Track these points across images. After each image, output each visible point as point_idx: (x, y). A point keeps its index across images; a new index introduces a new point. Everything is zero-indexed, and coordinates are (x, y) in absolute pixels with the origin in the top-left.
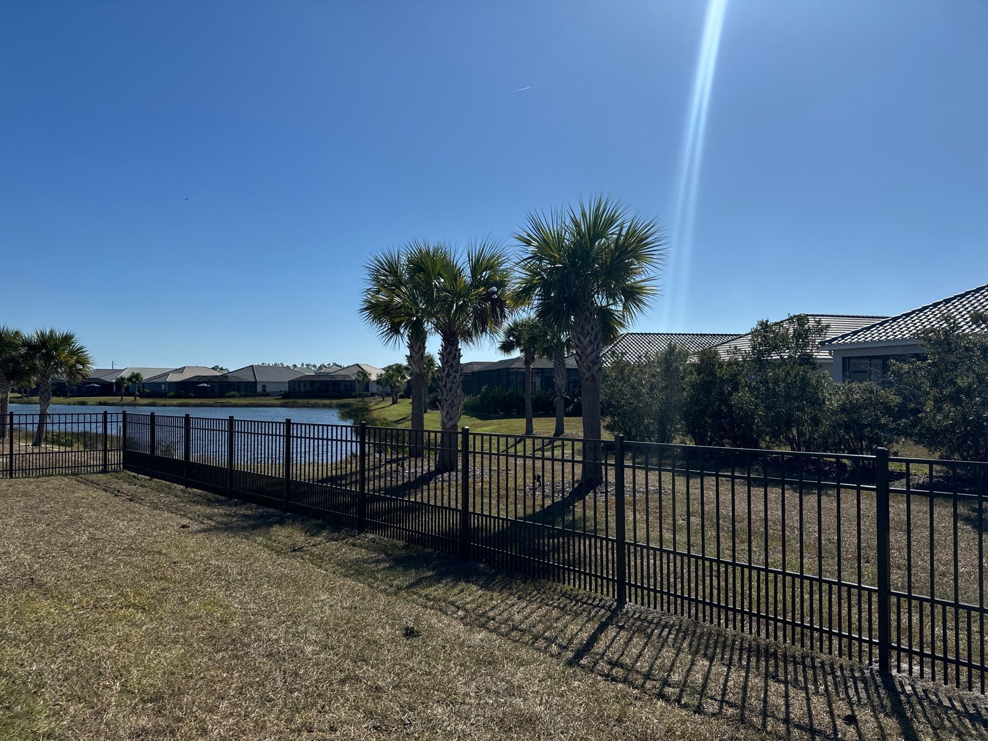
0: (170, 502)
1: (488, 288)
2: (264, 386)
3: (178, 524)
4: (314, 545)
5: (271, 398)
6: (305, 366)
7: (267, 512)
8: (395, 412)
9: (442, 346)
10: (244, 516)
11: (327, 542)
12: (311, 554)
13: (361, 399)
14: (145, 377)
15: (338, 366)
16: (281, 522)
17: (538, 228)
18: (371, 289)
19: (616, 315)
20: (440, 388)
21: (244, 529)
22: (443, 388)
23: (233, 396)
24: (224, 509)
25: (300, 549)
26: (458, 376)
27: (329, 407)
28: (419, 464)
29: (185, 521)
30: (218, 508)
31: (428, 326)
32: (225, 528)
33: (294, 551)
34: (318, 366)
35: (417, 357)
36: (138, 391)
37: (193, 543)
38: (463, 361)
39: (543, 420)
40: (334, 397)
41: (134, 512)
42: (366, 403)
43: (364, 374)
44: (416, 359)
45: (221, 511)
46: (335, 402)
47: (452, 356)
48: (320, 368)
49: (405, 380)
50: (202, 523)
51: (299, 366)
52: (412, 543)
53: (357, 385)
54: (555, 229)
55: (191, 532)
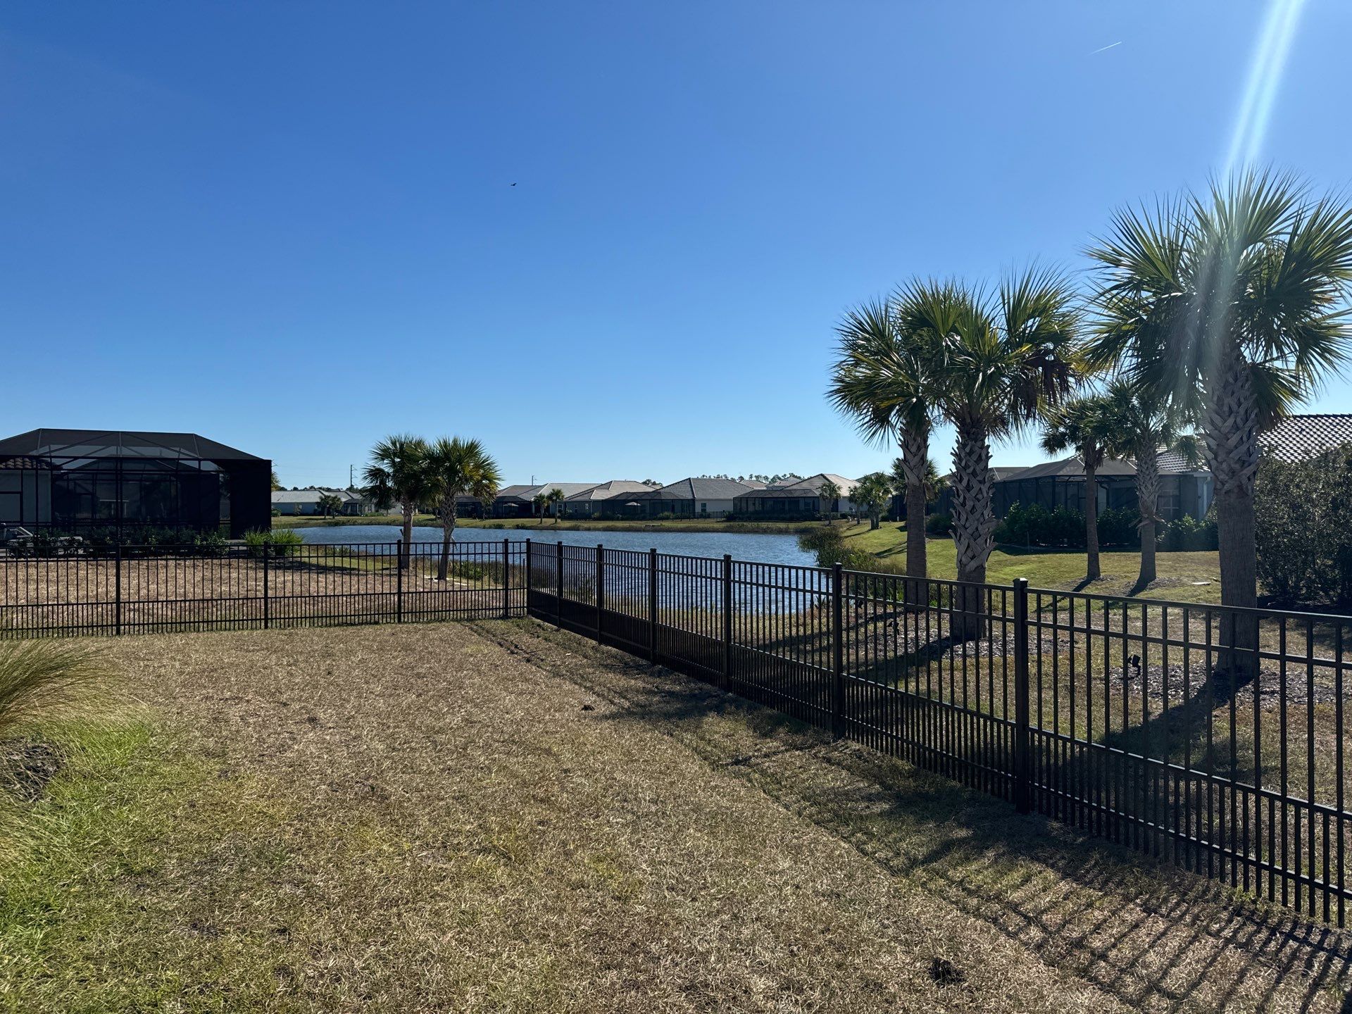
0: (576, 665)
1: (1039, 345)
2: (704, 505)
3: (580, 703)
4: (766, 756)
5: (712, 520)
6: (754, 479)
7: (701, 689)
8: (876, 541)
9: (957, 442)
10: (671, 694)
11: (787, 751)
12: (763, 773)
13: (827, 522)
14: (567, 494)
15: (796, 477)
16: (720, 710)
17: (1132, 234)
18: (844, 361)
19: (1283, 379)
20: (954, 508)
21: (667, 716)
22: (960, 508)
23: (667, 518)
24: (644, 681)
25: (746, 761)
26: (984, 489)
27: (785, 532)
28: (923, 624)
29: (590, 699)
30: (636, 679)
31: (934, 412)
32: (641, 713)
33: (737, 762)
34: (771, 477)
35: (914, 461)
36: (560, 511)
37: (596, 737)
38: (992, 464)
39: (1115, 556)
40: (791, 520)
41: (527, 680)
42: (835, 528)
43: (831, 487)
44: (912, 464)
45: (640, 684)
46: (792, 526)
47: (975, 457)
48: (774, 480)
49: (890, 496)
50: (612, 702)
51: (746, 478)
52: (924, 767)
53: (822, 502)
54: (1165, 235)
55: (596, 718)
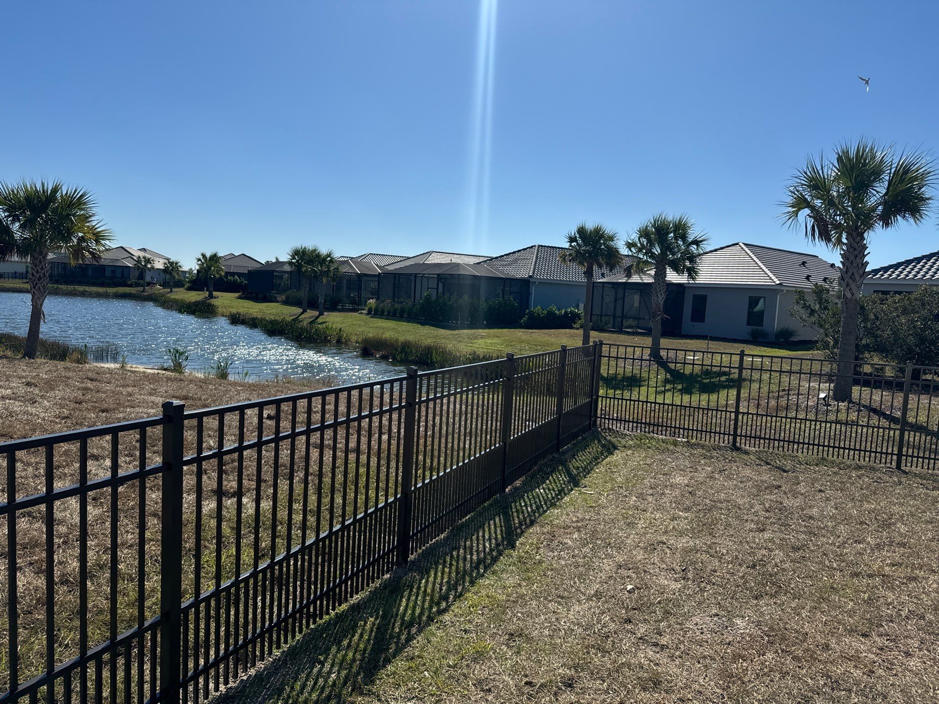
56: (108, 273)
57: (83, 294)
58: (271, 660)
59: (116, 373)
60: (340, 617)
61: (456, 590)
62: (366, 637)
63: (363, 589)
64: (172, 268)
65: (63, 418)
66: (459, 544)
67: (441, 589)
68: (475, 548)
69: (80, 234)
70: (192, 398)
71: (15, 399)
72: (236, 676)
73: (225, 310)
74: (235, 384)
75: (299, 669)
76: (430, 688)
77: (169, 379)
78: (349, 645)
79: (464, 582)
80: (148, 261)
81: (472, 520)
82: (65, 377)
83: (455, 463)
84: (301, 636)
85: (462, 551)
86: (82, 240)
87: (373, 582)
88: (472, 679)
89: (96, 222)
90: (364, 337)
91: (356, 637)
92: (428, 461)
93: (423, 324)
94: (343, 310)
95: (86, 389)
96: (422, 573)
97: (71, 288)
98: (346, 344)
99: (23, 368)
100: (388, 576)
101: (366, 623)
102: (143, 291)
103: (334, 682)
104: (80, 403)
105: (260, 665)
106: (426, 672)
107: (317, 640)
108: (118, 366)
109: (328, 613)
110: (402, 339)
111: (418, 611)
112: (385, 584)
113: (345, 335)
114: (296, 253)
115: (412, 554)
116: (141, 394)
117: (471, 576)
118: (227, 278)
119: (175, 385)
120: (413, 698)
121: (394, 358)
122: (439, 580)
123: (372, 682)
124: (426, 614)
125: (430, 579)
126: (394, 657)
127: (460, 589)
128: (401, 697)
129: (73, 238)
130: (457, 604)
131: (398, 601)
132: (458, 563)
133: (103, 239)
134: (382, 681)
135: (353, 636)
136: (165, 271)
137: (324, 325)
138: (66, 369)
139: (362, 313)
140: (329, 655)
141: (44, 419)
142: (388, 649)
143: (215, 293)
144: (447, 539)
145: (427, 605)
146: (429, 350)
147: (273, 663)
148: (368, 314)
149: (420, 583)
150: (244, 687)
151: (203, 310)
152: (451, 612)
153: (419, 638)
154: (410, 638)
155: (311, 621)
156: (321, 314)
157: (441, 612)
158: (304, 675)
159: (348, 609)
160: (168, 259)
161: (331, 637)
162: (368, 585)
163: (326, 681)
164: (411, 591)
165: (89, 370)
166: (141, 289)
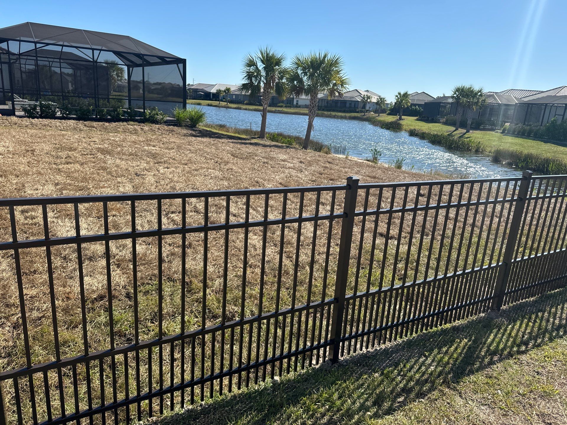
5: (302, 109)
36: (224, 98)
56: (348, 105)
57: (334, 117)
58: (395, 343)
59: (342, 160)
60: (444, 332)
61: (536, 340)
62: (459, 351)
63: (463, 318)
64: (381, 101)
65: (312, 181)
66: (545, 308)
67: (523, 337)
68: (558, 315)
69: (334, 82)
70: (378, 178)
71: (294, 169)
72: (373, 346)
73: (407, 128)
74: (404, 172)
75: (411, 355)
76: (501, 403)
77: (368, 166)
78: (446, 352)
79: (544, 337)
80: (369, 97)
81: (560, 293)
82: (318, 160)
83: (554, 249)
84: (416, 335)
85: (546, 314)
86: (335, 85)
87: (471, 316)
88: (536, 410)
89: (343, 74)
90: (496, 149)
91: (452, 348)
92: (530, 242)
93: (546, 142)
94: (484, 129)
95: (326, 167)
96: (510, 321)
97: (329, 113)
98: (482, 153)
99: (301, 154)
100: (484, 315)
101: (461, 342)
102: (364, 116)
103: (432, 372)
104: (321, 174)
105: (388, 344)
106: (499, 391)
107: (426, 341)
108: (344, 157)
109: (436, 327)
110: (526, 152)
111: (501, 346)
112: (480, 320)
113: (482, 147)
114: (458, 90)
115: (505, 305)
116: (351, 173)
117: (551, 334)
118: (411, 107)
119: (370, 170)
120: (486, 405)
121: (517, 165)
122: (523, 329)
123: (458, 382)
124: (508, 350)
125: (515, 327)
126: (477, 371)
127: (539, 341)
128: (477, 400)
129: (330, 84)
130: (535, 351)
131: (487, 334)
132: (541, 322)
133: (345, 84)
134: (465, 384)
135: (450, 347)
136: (377, 103)
137: (468, 139)
138: (319, 156)
139: (497, 132)
140: (432, 353)
141: (304, 181)
142: (473, 364)
143: (403, 117)
144: (535, 302)
145: (509, 344)
146: (547, 161)
147: (396, 346)
148: (502, 133)
149: (507, 327)
150: (377, 354)
151: (394, 127)
152: (528, 355)
153: (499, 365)
154: (491, 363)
155: (424, 328)
156: (468, 131)
157: (519, 352)
158: (413, 360)
159: (451, 328)
160: (379, 96)
161: (435, 343)
162: (467, 317)
163: (427, 370)
164: (499, 330)
165: (329, 158)
166: (363, 114)
